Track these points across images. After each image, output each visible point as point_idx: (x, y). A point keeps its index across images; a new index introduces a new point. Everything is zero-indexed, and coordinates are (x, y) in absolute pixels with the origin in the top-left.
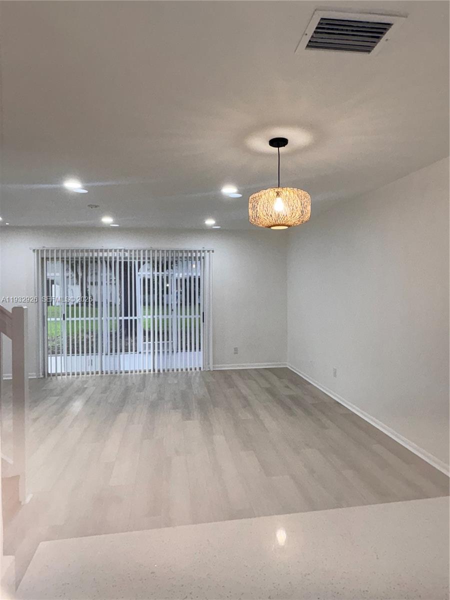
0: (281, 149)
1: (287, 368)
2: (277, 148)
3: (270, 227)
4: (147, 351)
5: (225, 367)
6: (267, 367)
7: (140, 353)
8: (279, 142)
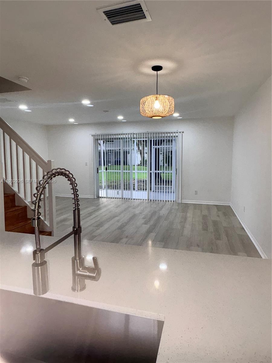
0: (159, 72)
1: (230, 206)
2: (156, 72)
3: (152, 117)
4: (157, 191)
5: (188, 202)
6: (215, 204)
7: (154, 191)
8: (157, 68)
